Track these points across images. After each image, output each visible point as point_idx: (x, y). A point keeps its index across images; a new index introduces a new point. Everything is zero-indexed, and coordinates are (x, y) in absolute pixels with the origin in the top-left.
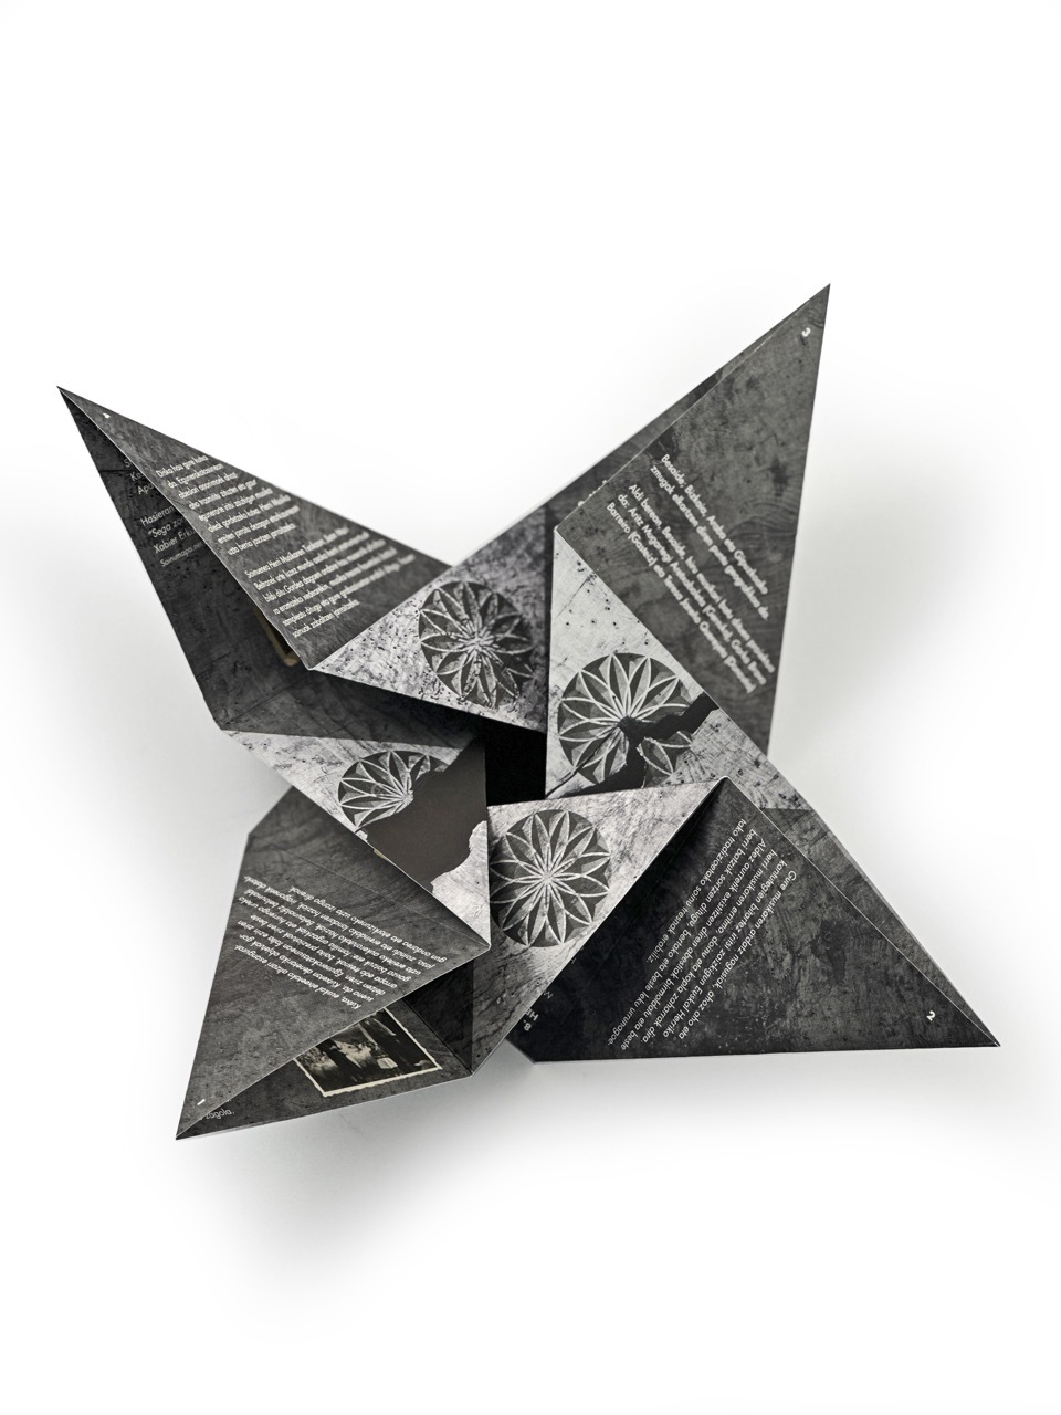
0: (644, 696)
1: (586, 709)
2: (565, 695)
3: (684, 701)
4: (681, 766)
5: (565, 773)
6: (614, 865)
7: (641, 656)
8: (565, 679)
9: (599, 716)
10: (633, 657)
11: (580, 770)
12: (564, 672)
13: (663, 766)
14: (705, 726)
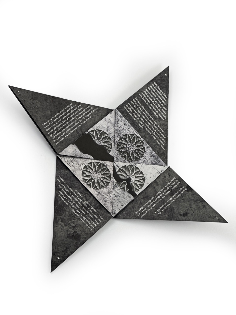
0: (136, 183)
1: (133, 171)
2: (136, 167)
3: (135, 191)
4: (121, 190)
5: (119, 166)
6: (97, 190)
7: (144, 183)
8: (139, 167)
9: (131, 173)
10: (144, 181)
11: (120, 169)
12: (140, 167)
13: (121, 186)
14: (130, 195)
